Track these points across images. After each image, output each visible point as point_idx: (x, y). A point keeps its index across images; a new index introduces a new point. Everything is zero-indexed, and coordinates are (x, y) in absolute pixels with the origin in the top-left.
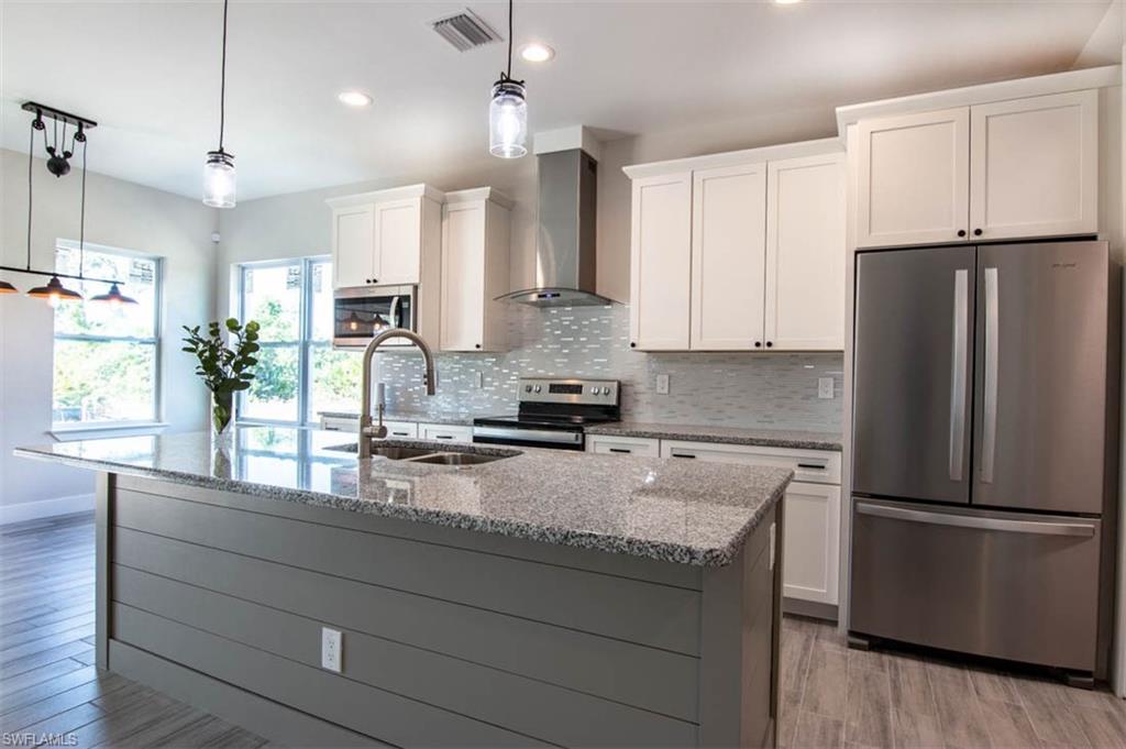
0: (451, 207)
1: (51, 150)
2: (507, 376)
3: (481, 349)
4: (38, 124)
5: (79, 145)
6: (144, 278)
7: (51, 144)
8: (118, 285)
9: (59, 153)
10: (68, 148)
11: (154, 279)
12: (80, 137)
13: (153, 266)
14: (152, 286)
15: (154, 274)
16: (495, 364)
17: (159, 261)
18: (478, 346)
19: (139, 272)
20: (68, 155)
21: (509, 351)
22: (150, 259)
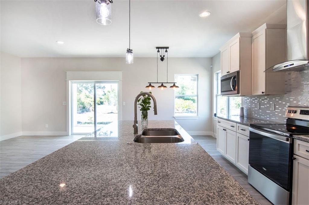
0: (254, 37)
1: (161, 56)
2: (285, 105)
3: (264, 94)
4: (158, 51)
5: (166, 53)
6: (194, 80)
7: (161, 55)
8: (175, 84)
9: (162, 56)
10: (164, 55)
11: (196, 80)
12: (166, 51)
13: (196, 77)
14: (196, 82)
15: (196, 79)
16: (280, 100)
17: (197, 75)
18: (263, 93)
19: (193, 79)
20: (164, 56)
21: (286, 94)
22: (195, 75)
